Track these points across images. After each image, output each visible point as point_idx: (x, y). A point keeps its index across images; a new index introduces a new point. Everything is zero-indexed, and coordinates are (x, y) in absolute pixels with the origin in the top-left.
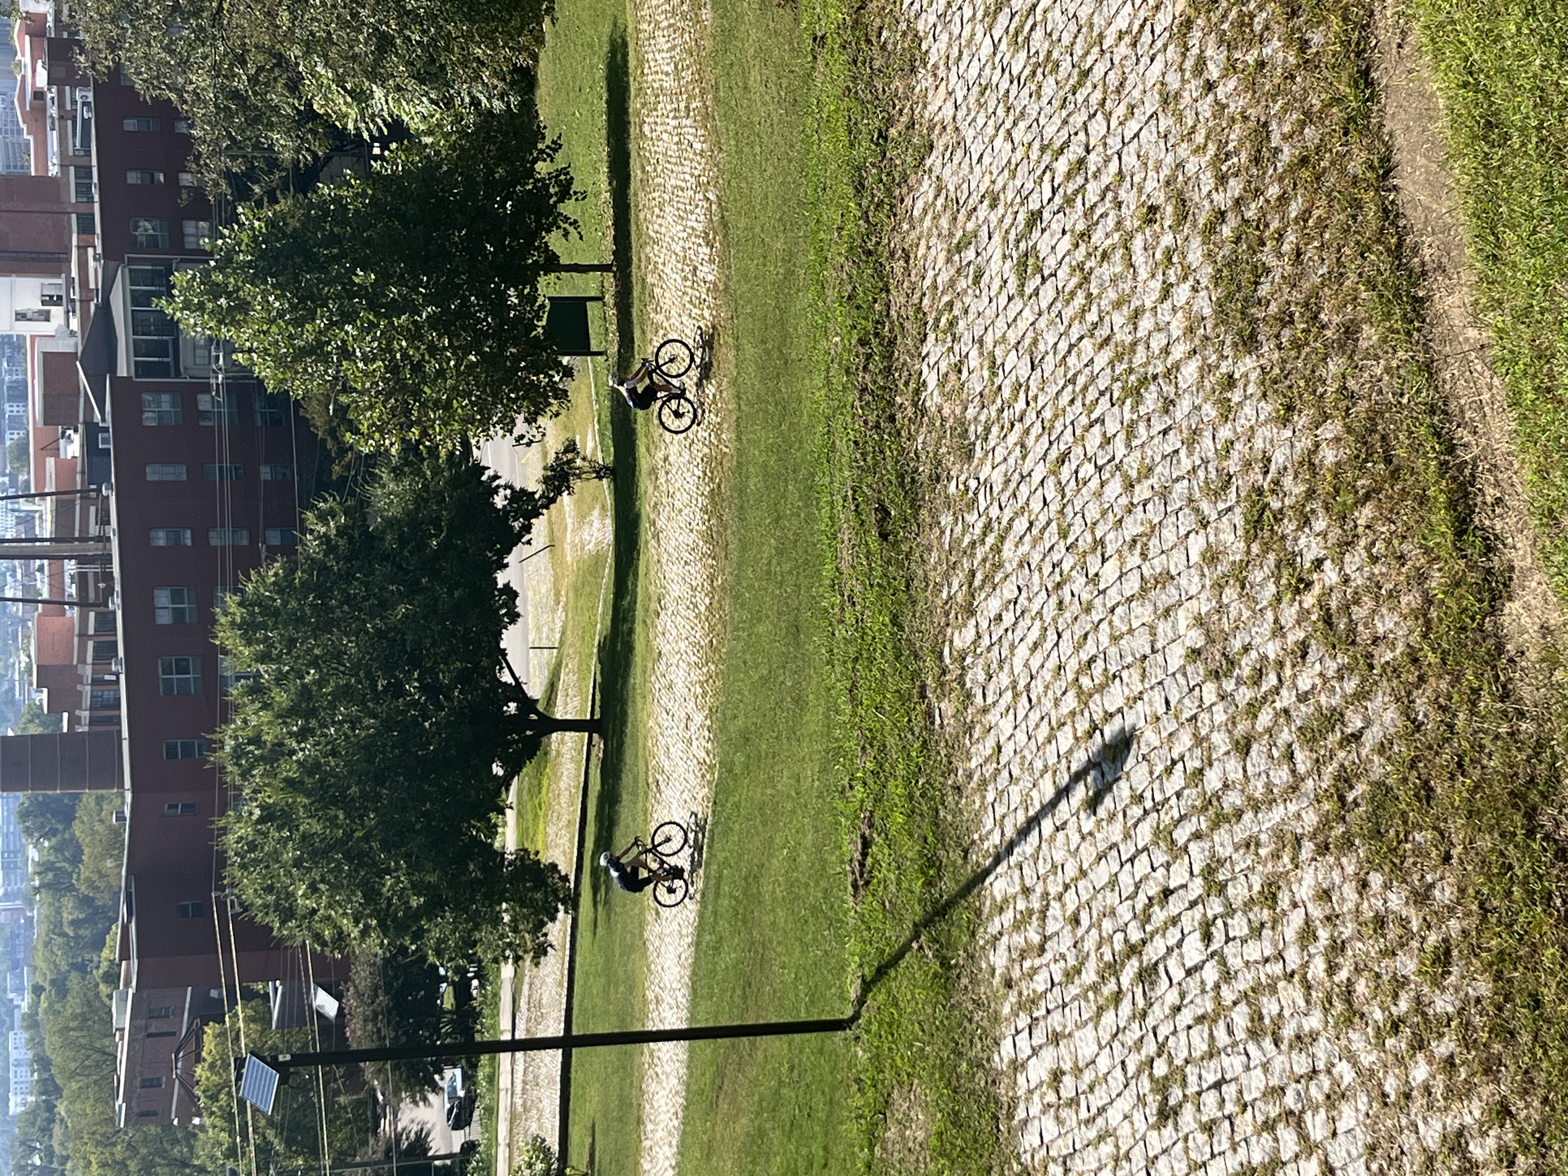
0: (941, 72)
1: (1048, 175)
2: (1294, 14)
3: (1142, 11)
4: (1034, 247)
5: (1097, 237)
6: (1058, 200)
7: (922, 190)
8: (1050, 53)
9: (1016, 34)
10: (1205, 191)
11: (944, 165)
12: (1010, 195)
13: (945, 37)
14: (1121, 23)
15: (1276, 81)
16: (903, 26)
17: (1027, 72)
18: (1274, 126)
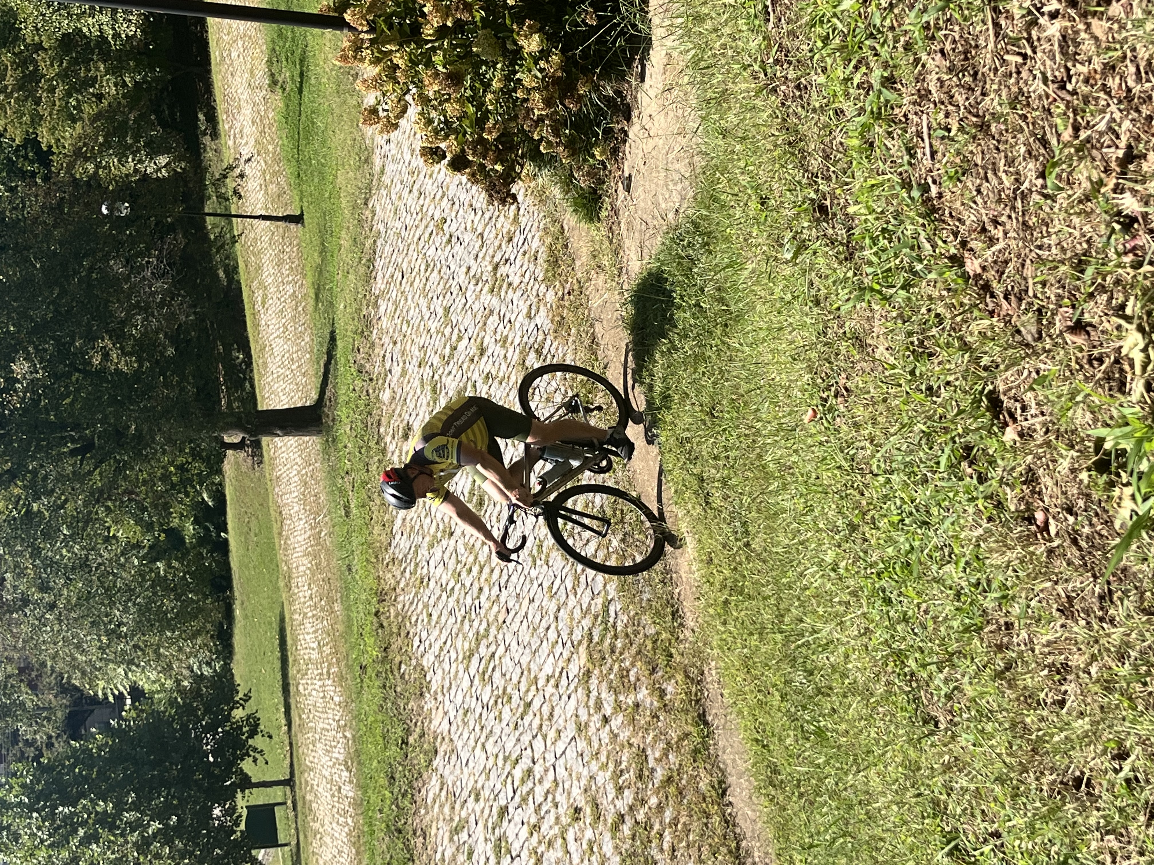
0: (440, 698)
1: (510, 778)
2: (653, 671)
3: (560, 661)
4: (505, 833)
5: (544, 828)
6: (517, 799)
7: (432, 783)
8: (505, 689)
9: (484, 673)
10: (610, 797)
11: (445, 766)
12: (486, 793)
13: (439, 672)
14: (548, 670)
15: (648, 719)
16: (414, 662)
17: (492, 702)
18: (649, 752)
